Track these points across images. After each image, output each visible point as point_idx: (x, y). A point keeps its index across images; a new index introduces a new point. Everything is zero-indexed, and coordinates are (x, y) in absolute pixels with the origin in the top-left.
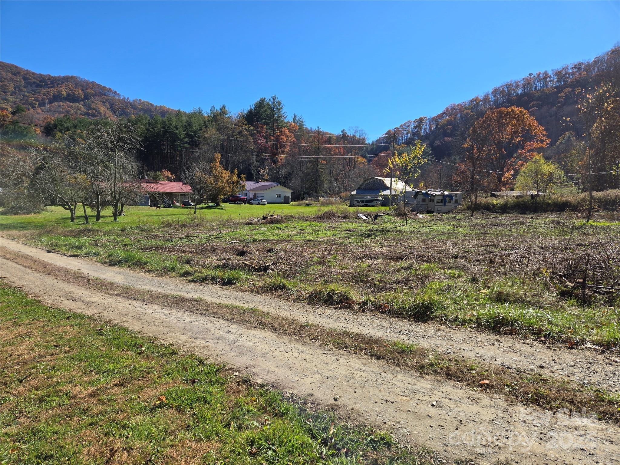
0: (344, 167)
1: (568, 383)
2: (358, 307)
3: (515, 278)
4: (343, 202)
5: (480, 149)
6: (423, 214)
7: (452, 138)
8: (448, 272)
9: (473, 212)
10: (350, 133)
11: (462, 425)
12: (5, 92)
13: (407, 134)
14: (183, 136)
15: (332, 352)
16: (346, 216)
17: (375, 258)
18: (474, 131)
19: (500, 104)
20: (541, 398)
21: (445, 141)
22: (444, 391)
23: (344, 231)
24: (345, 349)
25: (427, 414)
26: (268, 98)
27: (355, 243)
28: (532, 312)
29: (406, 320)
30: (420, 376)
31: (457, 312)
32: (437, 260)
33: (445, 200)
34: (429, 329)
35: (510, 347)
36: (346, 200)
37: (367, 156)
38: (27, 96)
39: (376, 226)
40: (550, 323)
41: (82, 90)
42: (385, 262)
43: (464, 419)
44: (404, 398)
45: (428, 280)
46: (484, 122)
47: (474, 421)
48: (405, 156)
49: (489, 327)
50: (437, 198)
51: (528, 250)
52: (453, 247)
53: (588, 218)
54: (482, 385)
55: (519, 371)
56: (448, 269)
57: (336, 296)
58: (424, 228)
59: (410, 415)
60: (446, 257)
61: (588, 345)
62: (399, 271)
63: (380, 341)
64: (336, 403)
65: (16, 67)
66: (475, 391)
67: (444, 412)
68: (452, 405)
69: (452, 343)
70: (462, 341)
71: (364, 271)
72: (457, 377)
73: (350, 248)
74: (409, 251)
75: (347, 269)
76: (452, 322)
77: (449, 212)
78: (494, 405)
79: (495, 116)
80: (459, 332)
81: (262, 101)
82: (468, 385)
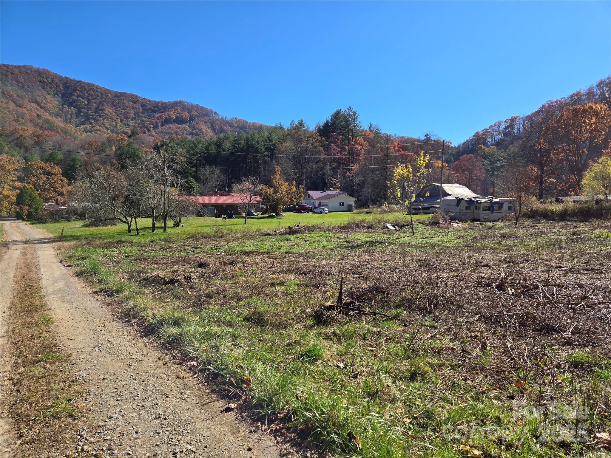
9: (517, 221)
10: (434, 137)
12: (127, 119)
14: (263, 150)
16: (372, 225)
26: (344, 109)
33: (494, 207)
38: (144, 121)
41: (188, 113)
65: (136, 96)
77: (497, 220)
81: (338, 112)
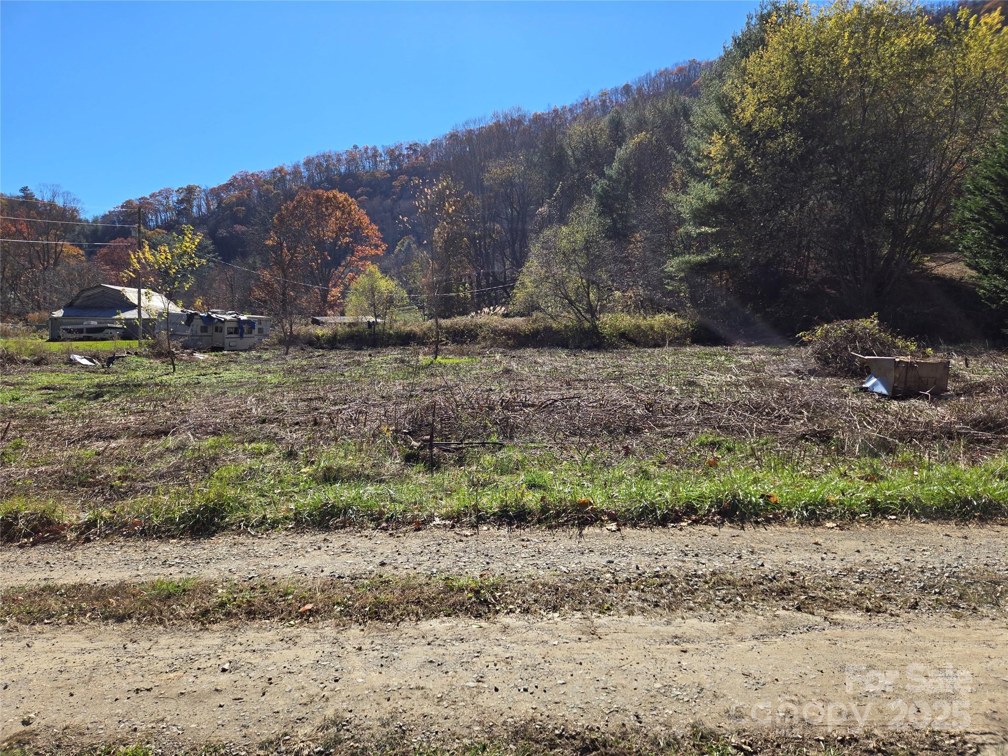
0: (31, 262)
1: (415, 577)
2: (74, 535)
3: (349, 444)
4: (34, 332)
5: (292, 249)
6: (204, 352)
7: (248, 227)
8: (250, 447)
9: (288, 349)
10: (42, 195)
11: (272, 685)
13: (166, 211)
15: (14, 635)
16: (42, 359)
17: (111, 437)
18: (281, 219)
19: (316, 183)
20: (382, 608)
21: (235, 231)
22: (243, 641)
23: (38, 389)
24: (46, 621)
25: (214, 689)
27: (65, 413)
28: (371, 489)
29: (175, 541)
30: (201, 630)
31: (265, 510)
32: (231, 429)
33: (242, 329)
34: (218, 547)
35: (343, 546)
36: (39, 328)
37: (85, 244)
39: (112, 377)
40: (393, 500)
42: (132, 441)
43: (273, 674)
44: (172, 675)
45: (216, 464)
46: (295, 208)
47: (290, 672)
48: (165, 251)
49: (314, 523)
50: (227, 325)
51: (365, 401)
52: (258, 405)
53: (436, 353)
54: (302, 615)
55: (354, 578)
56: (250, 442)
57: (21, 523)
58: (208, 376)
59: (183, 700)
60: (247, 423)
61: (437, 521)
62: (161, 456)
63: (124, 588)
64: (27, 728)
66: (293, 626)
67: (243, 674)
68: (255, 659)
69: (257, 560)
70: (272, 554)
71: (87, 464)
72: (263, 613)
73: (54, 422)
74: (179, 418)
75: (47, 464)
76: (257, 526)
77: (250, 349)
78: (319, 638)
79: (311, 200)
80: (268, 541)
82: (282, 619)
